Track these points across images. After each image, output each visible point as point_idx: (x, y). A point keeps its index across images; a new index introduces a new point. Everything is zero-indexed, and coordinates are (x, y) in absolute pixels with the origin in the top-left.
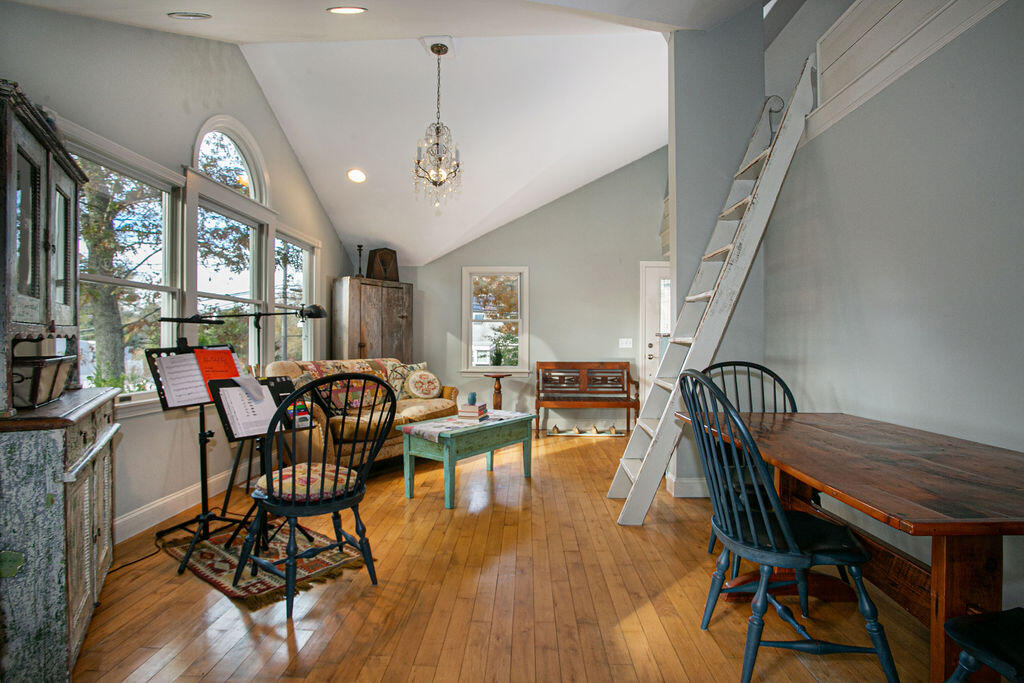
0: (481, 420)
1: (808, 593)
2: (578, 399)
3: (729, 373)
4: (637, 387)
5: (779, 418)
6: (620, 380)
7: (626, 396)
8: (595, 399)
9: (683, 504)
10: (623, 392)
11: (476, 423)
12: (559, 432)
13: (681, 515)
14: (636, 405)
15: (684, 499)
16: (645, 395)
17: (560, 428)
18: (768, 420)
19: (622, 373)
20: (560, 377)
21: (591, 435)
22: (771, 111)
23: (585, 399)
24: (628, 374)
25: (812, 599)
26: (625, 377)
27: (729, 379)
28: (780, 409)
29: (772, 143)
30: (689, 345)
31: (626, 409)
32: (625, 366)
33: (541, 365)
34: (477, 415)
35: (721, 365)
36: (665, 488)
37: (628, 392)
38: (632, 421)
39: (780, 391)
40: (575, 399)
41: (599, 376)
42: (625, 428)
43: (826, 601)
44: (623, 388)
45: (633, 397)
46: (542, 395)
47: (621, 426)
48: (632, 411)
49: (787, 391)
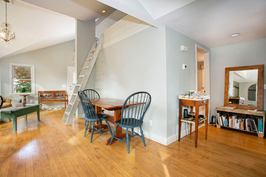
0: (24, 106)
1: (102, 128)
2: (52, 100)
3: (88, 91)
4: (68, 96)
5: (97, 99)
6: (63, 95)
7: (64, 99)
8: (56, 100)
9: (79, 119)
10: (64, 98)
11: (23, 107)
12: (46, 109)
13: (79, 122)
14: (67, 101)
15: (80, 119)
16: (69, 98)
17: (46, 108)
18: (95, 100)
19: (63, 93)
20: (46, 95)
21: (55, 109)
22: (96, 41)
23: (53, 100)
24: (65, 93)
25: (103, 129)
26: (64, 94)
27: (88, 93)
28: (97, 98)
29: (96, 47)
30: (80, 86)
31: (64, 102)
32: (64, 92)
33: (39, 92)
34: (23, 105)
35: (86, 90)
36: (75, 117)
37: (65, 98)
38: (66, 105)
39: (97, 94)
40: (50, 100)
41: (57, 94)
42: (65, 107)
43: (105, 129)
44: (64, 97)
45: (66, 99)
46: (40, 100)
47: (64, 106)
48: (66, 102)
49: (98, 94)
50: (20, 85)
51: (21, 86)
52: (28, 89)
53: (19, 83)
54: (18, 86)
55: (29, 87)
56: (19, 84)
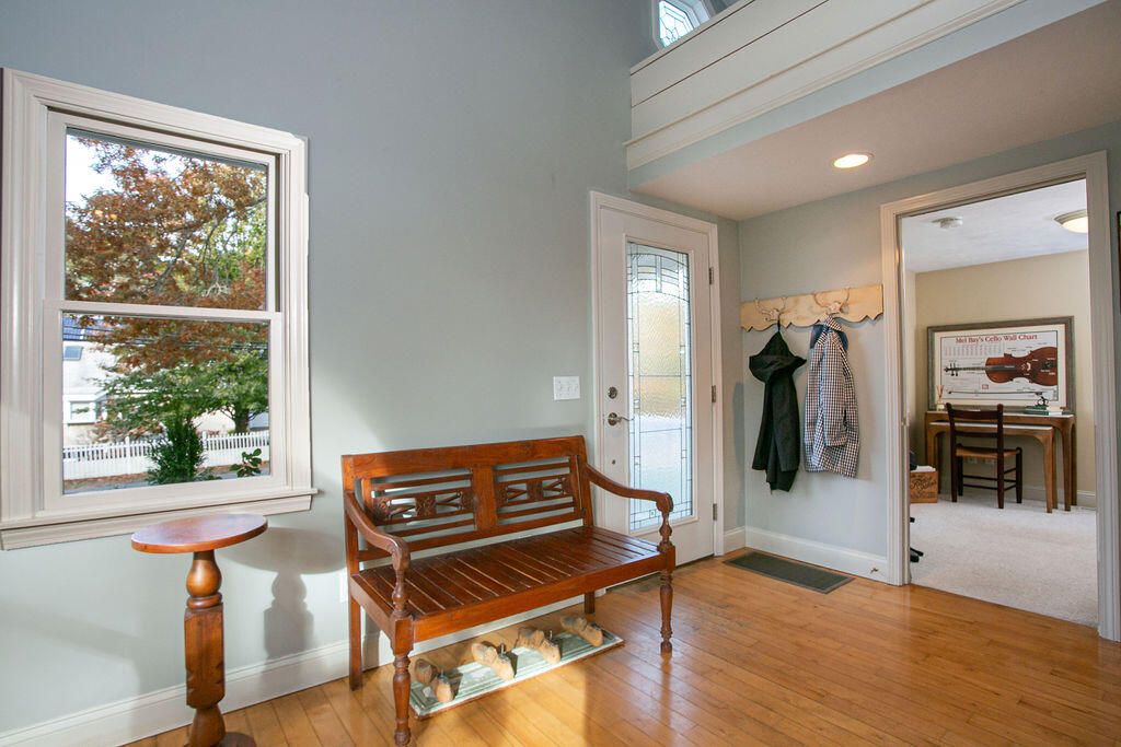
6: (568, 484)
10: (577, 515)
24: (583, 466)
26: (577, 475)
32: (576, 446)
44: (575, 504)
50: (126, 384)
51: (132, 387)
52: (162, 405)
53: (122, 376)
54: (119, 386)
55: (167, 393)
56: (121, 380)
